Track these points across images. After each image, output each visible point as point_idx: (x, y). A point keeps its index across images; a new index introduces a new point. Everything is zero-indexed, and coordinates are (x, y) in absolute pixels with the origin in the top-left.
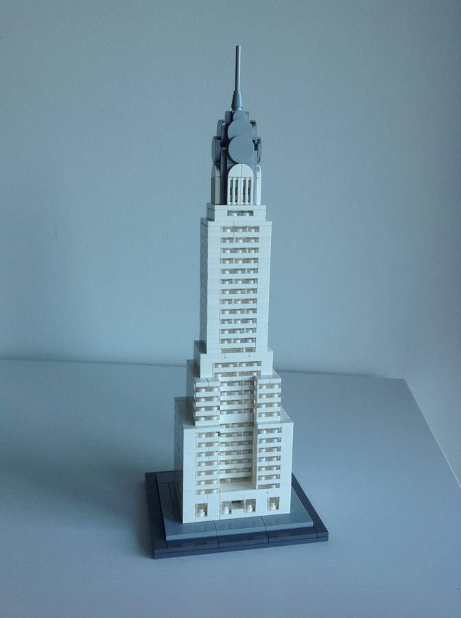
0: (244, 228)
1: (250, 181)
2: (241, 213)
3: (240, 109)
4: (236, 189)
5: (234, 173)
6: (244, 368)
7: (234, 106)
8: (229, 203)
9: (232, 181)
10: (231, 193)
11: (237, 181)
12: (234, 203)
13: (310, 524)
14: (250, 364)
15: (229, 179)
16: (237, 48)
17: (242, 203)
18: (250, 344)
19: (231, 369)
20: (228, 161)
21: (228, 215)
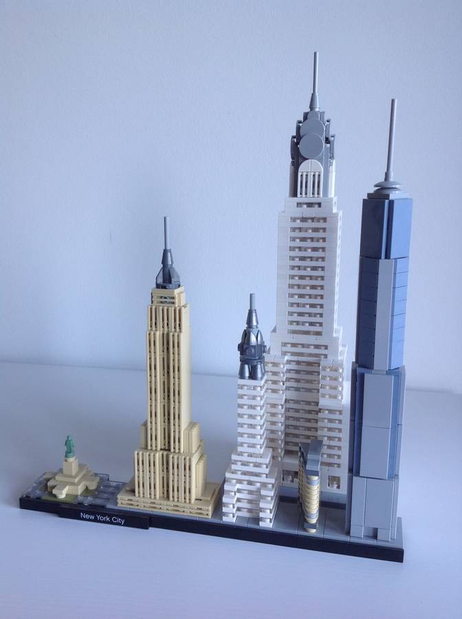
0: (313, 219)
1: (319, 175)
2: (310, 205)
3: (317, 110)
4: (306, 183)
5: (304, 168)
6: (312, 350)
7: (312, 106)
8: (299, 195)
9: (302, 175)
10: (301, 187)
11: (307, 175)
12: (304, 195)
14: (317, 347)
15: (300, 174)
16: (315, 53)
17: (311, 196)
18: (317, 329)
19: (299, 349)
20: (299, 158)
21: (297, 206)
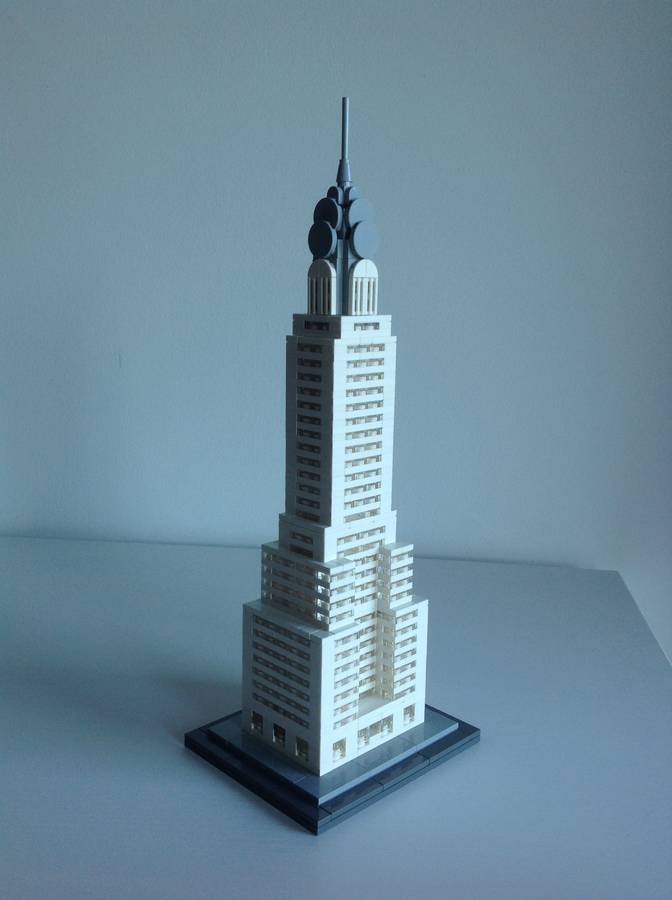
0: (368, 347)
1: (374, 283)
2: (365, 326)
4: (361, 293)
5: (359, 271)
6: (367, 539)
8: (353, 312)
9: (356, 283)
11: (362, 283)
12: (359, 313)
13: (455, 726)
14: (372, 532)
15: (354, 280)
16: (344, 99)
17: (367, 312)
18: (373, 505)
19: (355, 543)
20: (350, 256)
21: (354, 329)
